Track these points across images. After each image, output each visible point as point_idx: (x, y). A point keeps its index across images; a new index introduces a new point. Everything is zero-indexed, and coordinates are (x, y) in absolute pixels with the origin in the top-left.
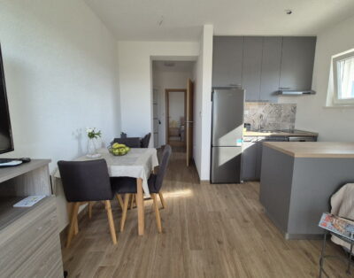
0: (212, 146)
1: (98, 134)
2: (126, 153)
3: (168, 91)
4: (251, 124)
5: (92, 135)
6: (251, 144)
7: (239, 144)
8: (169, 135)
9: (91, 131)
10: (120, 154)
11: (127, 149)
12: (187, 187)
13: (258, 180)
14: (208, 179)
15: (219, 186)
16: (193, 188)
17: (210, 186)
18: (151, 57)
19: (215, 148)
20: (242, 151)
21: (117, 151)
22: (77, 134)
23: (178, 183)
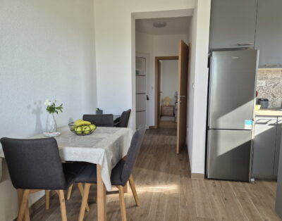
0: (207, 128)
1: (59, 108)
2: (91, 132)
3: (158, 60)
4: (270, 99)
5: (51, 109)
6: (267, 128)
7: (247, 126)
8: (160, 114)
9: (50, 104)
10: (83, 133)
11: (93, 127)
12: (171, 181)
13: (274, 179)
14: (202, 172)
15: (217, 183)
16: (181, 183)
17: (204, 182)
18: (133, 15)
19: (211, 131)
20: (253, 137)
21: (79, 130)
22: (35, 107)
23: (161, 174)
